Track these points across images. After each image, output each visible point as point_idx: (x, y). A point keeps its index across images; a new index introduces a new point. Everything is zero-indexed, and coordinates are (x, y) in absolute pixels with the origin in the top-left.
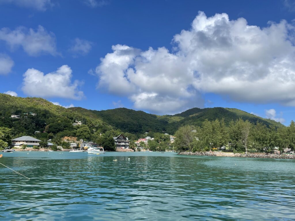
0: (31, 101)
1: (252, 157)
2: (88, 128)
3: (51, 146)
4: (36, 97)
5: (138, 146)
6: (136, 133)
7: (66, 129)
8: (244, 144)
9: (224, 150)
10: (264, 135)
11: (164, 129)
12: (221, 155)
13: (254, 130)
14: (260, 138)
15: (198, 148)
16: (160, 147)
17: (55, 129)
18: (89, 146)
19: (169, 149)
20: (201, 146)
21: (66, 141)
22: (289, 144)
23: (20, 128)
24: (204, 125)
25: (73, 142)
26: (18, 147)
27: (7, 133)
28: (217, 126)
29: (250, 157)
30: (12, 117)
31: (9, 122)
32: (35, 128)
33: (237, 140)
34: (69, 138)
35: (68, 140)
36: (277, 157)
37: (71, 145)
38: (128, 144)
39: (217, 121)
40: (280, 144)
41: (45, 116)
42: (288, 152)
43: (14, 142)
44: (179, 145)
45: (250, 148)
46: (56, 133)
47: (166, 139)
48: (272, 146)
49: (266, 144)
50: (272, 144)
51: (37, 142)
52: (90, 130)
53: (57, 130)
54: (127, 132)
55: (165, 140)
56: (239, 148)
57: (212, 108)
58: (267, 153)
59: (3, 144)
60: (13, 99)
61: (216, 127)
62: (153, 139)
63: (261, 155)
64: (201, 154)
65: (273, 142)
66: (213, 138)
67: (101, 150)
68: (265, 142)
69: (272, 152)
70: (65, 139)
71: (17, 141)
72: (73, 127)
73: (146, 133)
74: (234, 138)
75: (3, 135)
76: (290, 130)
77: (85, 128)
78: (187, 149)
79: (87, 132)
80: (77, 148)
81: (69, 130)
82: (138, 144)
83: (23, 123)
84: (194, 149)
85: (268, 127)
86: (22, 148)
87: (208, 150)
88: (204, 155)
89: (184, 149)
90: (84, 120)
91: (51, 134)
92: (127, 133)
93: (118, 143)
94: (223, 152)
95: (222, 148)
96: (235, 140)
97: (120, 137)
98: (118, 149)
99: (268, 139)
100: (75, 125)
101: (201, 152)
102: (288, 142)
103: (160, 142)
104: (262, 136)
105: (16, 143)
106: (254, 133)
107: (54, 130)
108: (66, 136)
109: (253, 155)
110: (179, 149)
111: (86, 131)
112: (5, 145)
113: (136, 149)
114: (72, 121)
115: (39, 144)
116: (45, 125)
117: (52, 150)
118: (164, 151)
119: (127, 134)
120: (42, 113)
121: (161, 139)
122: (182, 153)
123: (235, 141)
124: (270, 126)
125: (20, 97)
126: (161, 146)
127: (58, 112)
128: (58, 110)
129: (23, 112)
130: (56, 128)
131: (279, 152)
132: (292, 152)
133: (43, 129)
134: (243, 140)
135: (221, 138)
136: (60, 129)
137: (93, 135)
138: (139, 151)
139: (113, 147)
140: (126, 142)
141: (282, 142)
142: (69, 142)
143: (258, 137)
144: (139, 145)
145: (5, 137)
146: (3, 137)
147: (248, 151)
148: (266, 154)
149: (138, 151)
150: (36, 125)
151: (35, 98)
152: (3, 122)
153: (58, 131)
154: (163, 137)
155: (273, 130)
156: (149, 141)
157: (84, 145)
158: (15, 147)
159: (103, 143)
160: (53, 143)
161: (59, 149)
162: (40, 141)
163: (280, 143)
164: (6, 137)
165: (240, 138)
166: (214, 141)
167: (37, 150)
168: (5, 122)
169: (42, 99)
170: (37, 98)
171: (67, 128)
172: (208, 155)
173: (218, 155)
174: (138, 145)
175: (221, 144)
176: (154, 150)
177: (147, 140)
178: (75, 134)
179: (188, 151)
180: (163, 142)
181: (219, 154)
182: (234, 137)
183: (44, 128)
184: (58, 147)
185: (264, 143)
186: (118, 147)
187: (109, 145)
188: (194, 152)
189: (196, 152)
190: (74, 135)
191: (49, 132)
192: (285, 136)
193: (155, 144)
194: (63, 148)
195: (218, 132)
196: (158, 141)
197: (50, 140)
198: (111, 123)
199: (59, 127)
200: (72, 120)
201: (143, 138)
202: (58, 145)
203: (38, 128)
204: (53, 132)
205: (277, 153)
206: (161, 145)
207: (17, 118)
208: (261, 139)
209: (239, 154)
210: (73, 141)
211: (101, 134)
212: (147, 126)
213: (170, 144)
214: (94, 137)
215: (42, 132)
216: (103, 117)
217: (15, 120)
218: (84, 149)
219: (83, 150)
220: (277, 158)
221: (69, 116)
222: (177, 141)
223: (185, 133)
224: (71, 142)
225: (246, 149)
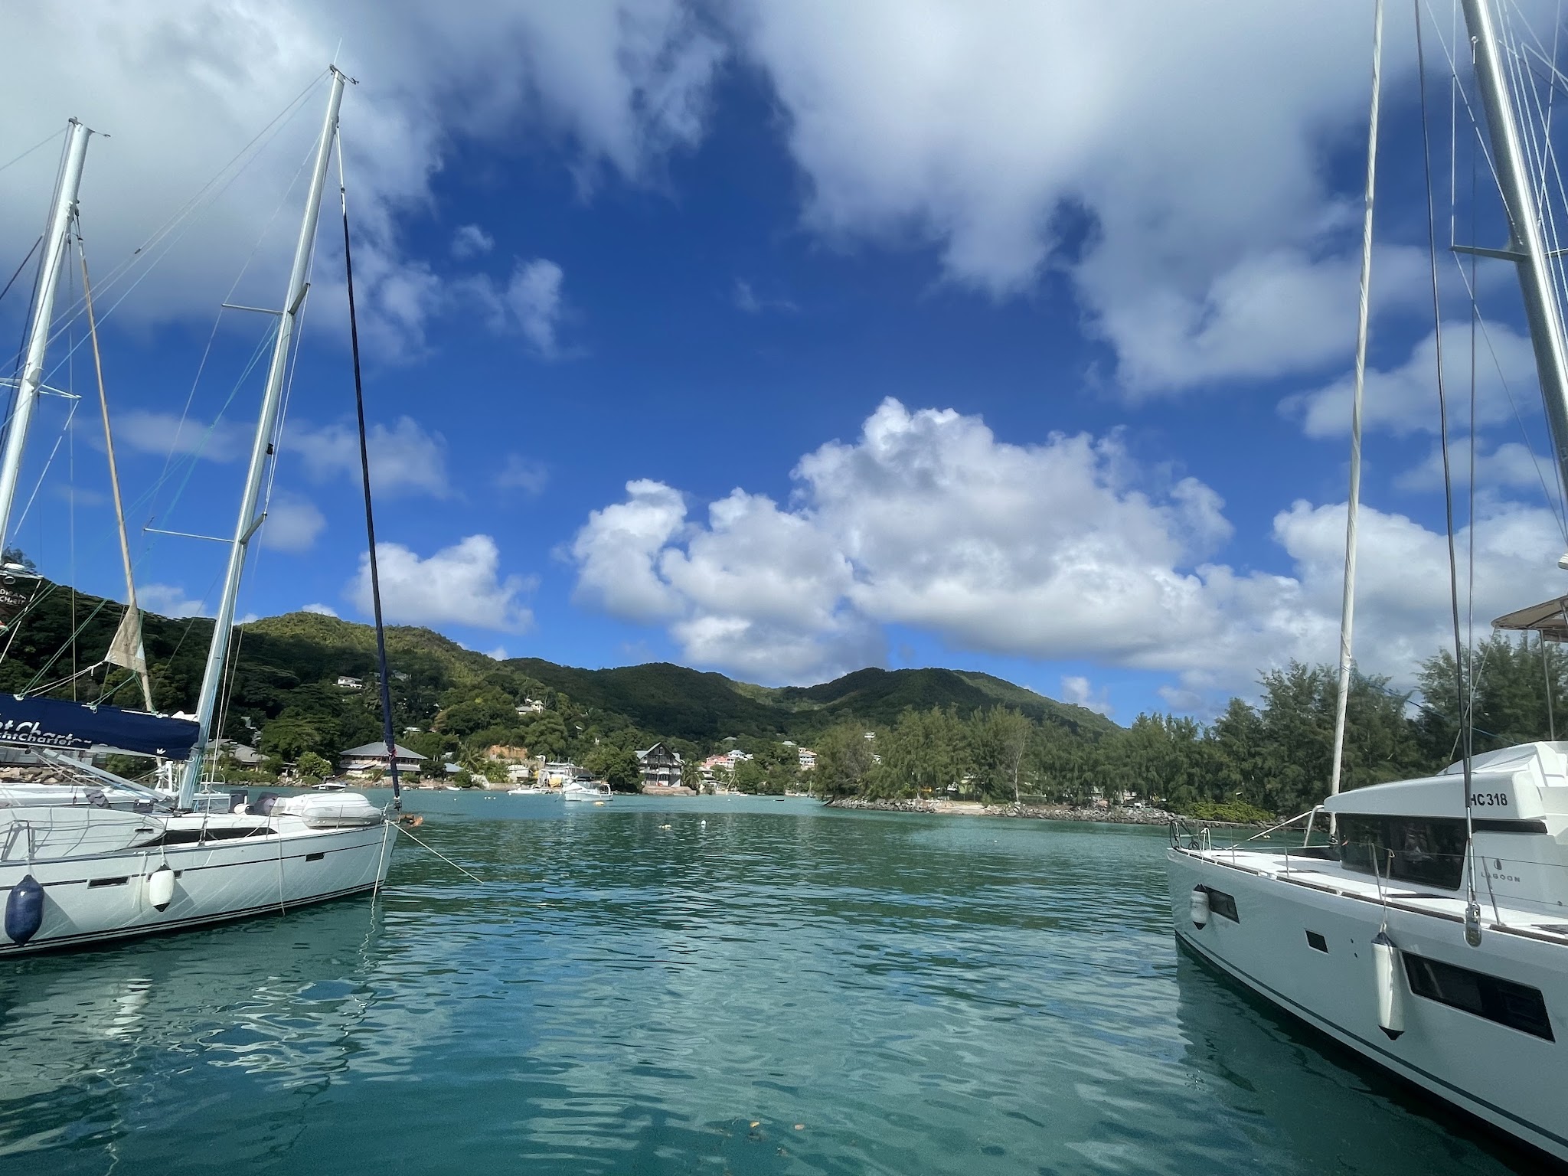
0: (396, 637)
1: (1033, 817)
2: (561, 720)
3: (453, 773)
4: (413, 626)
5: (707, 779)
6: (699, 739)
7: (496, 724)
8: (1011, 780)
9: (956, 797)
10: (1064, 755)
11: (781, 727)
12: (947, 811)
13: (1038, 739)
14: (1054, 763)
15: (883, 789)
16: (768, 783)
17: (464, 721)
18: (565, 777)
19: (794, 788)
20: (893, 784)
21: (494, 758)
22: (1132, 780)
23: (361, 717)
24: (901, 723)
25: (516, 764)
26: (358, 774)
27: (328, 733)
28: (936, 728)
29: (1028, 817)
30: (340, 682)
31: (332, 698)
32: (405, 716)
33: (992, 766)
34: (505, 751)
35: (501, 756)
36: (1099, 819)
37: (510, 772)
38: (679, 773)
39: (936, 711)
40: (1109, 782)
41: (437, 683)
42: (1129, 804)
43: (346, 761)
44: (829, 781)
45: (1027, 790)
46: (468, 734)
47: (787, 759)
48: (1087, 784)
49: (1071, 780)
50: (1085, 780)
51: (413, 761)
52: (565, 729)
53: (471, 724)
54: (674, 734)
55: (783, 761)
56: (998, 791)
57: (918, 671)
58: (1074, 806)
59: (319, 764)
60: (346, 629)
61: (934, 731)
62: (749, 756)
63: (1057, 811)
64: (893, 806)
65: (1088, 775)
66: (925, 762)
67: (604, 789)
68: (1069, 775)
69: (1087, 804)
70: (493, 754)
71: (355, 758)
72: (517, 716)
73: (730, 738)
74: (983, 761)
75: (318, 738)
76: (1133, 744)
77: (552, 720)
78: (851, 792)
79: (557, 733)
80: (530, 781)
81: (506, 727)
82: (707, 772)
83: (372, 702)
84: (872, 791)
85: (1074, 732)
86: (370, 777)
87: (910, 796)
88: (900, 808)
89: (843, 792)
90: (549, 697)
91: (452, 737)
92: (674, 738)
93: (648, 771)
94: (954, 802)
95: (950, 788)
96: (987, 768)
97: (656, 752)
98: (649, 787)
99: (1076, 766)
100: (522, 711)
101: (891, 801)
102: (1128, 776)
103: (770, 768)
104: (1059, 758)
105: (354, 762)
106: (1038, 748)
107: (462, 726)
108: (496, 744)
109: (1036, 810)
110: (829, 791)
111: (555, 730)
112: (324, 767)
113: (702, 787)
114: (516, 700)
115: (418, 766)
116: (435, 710)
117: (457, 786)
118: (781, 793)
119: (672, 741)
120: (427, 673)
121: (773, 757)
122: (839, 802)
123: (986, 771)
124: (1079, 730)
125: (366, 626)
126: (772, 780)
127: (473, 670)
128: (473, 666)
129: (373, 671)
130: (468, 721)
131: (1105, 802)
132: (1139, 804)
133: (430, 721)
134: (1008, 767)
135: (949, 761)
136: (479, 724)
137: (575, 742)
138: (710, 794)
139: (634, 781)
140: (674, 767)
141: (1112, 775)
142: (503, 763)
143: (1048, 760)
144: (710, 776)
145: (321, 745)
146: (316, 743)
147: (1022, 800)
148: (1072, 809)
149: (707, 793)
150: (410, 708)
151: (408, 629)
152: (315, 697)
153: (472, 730)
154: (779, 751)
155: (1087, 741)
156: (739, 763)
157: (551, 773)
158: (349, 773)
159: (607, 769)
160: (461, 766)
161: (477, 785)
162: (423, 758)
163: (1108, 780)
164: (326, 745)
165: (1001, 763)
166: (930, 769)
167: (415, 784)
168: (320, 699)
169: (430, 632)
170: (414, 629)
171: (498, 720)
172: (910, 810)
173: (941, 811)
174: (706, 776)
175: (947, 778)
176: (753, 791)
177: (731, 760)
178: (522, 738)
179: (856, 797)
180: (778, 768)
181: (940, 806)
182: (985, 758)
183: (433, 719)
184: (475, 777)
185: (1064, 777)
186: (648, 782)
187: (622, 775)
188: (872, 800)
189: (879, 801)
190: (520, 741)
191: (445, 732)
192: (1119, 758)
193: (754, 774)
194: (490, 780)
195: (940, 743)
196: (763, 763)
197: (449, 754)
198: (629, 708)
199: (475, 718)
200: (515, 696)
201: (722, 755)
202: (476, 772)
203: (415, 717)
204: (457, 732)
205: (1099, 807)
206: (772, 775)
207: (355, 685)
208: (1057, 765)
209: (997, 809)
210: (515, 758)
211: (597, 741)
212: (732, 717)
213: (799, 774)
214: (578, 749)
215: (426, 729)
216: (604, 690)
217: (350, 692)
218: (549, 785)
219: (547, 789)
220: (1100, 821)
221: (507, 685)
222: (822, 768)
223: (848, 745)
224: (509, 761)
225: (1017, 795)
